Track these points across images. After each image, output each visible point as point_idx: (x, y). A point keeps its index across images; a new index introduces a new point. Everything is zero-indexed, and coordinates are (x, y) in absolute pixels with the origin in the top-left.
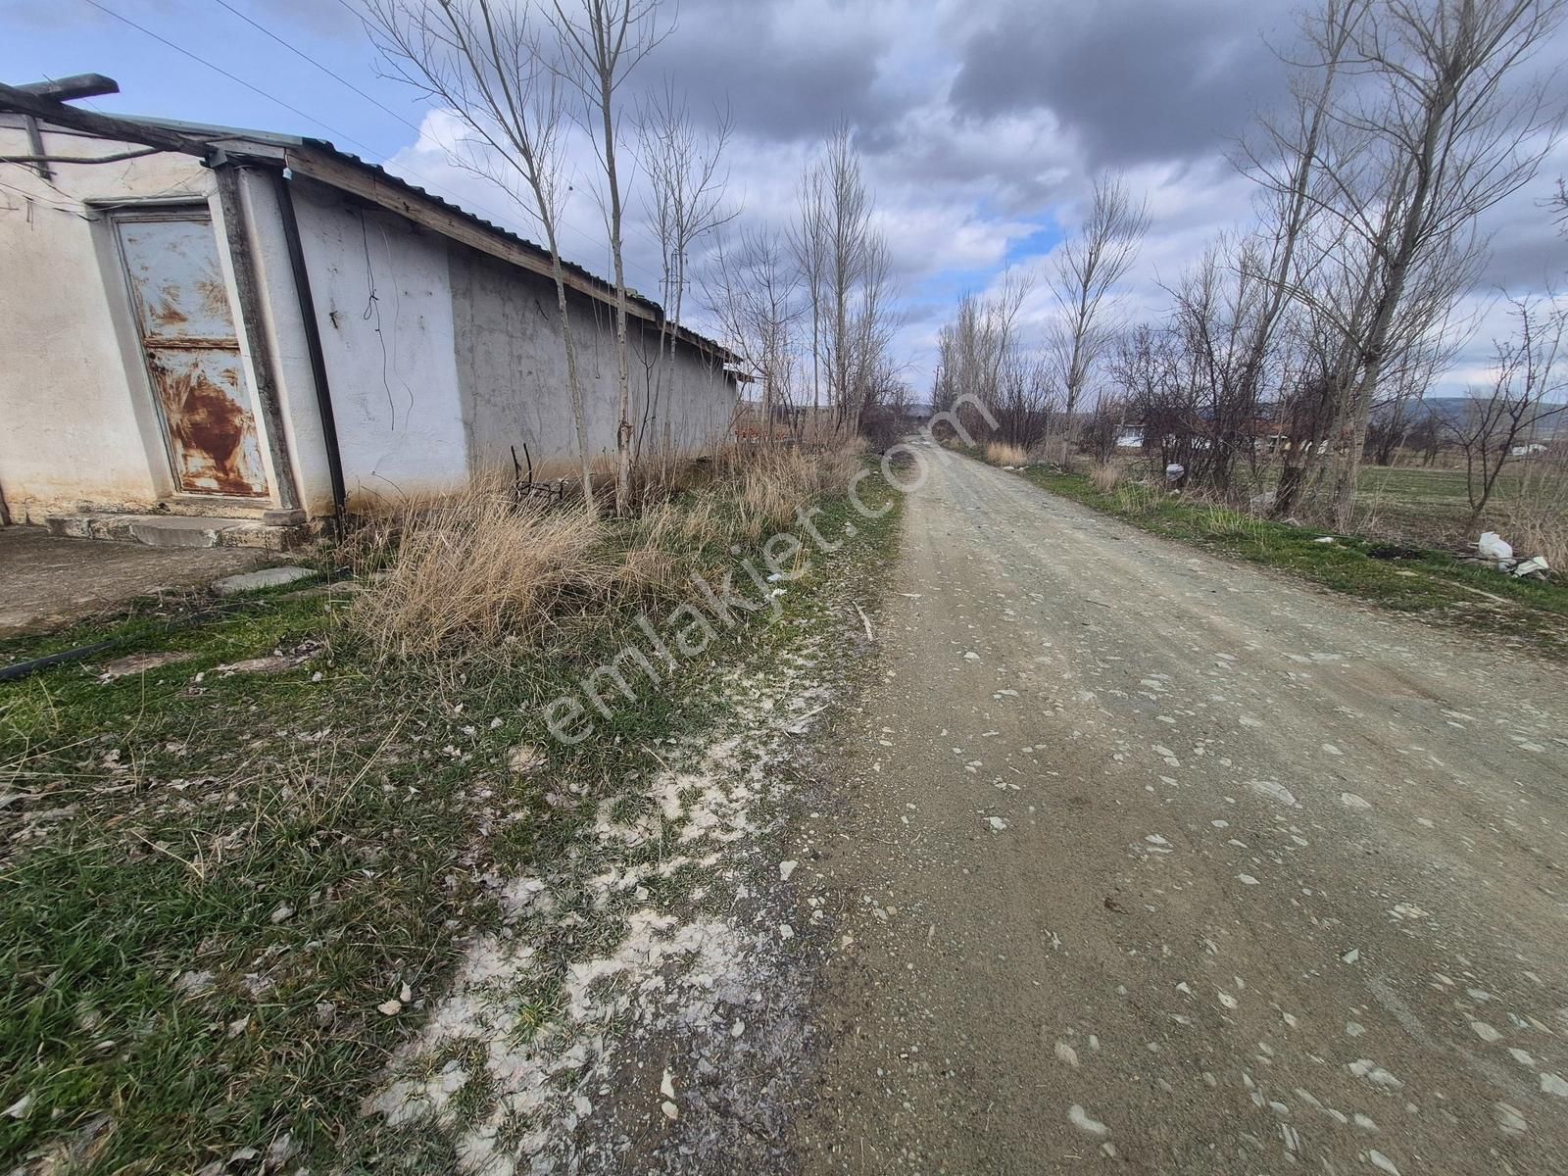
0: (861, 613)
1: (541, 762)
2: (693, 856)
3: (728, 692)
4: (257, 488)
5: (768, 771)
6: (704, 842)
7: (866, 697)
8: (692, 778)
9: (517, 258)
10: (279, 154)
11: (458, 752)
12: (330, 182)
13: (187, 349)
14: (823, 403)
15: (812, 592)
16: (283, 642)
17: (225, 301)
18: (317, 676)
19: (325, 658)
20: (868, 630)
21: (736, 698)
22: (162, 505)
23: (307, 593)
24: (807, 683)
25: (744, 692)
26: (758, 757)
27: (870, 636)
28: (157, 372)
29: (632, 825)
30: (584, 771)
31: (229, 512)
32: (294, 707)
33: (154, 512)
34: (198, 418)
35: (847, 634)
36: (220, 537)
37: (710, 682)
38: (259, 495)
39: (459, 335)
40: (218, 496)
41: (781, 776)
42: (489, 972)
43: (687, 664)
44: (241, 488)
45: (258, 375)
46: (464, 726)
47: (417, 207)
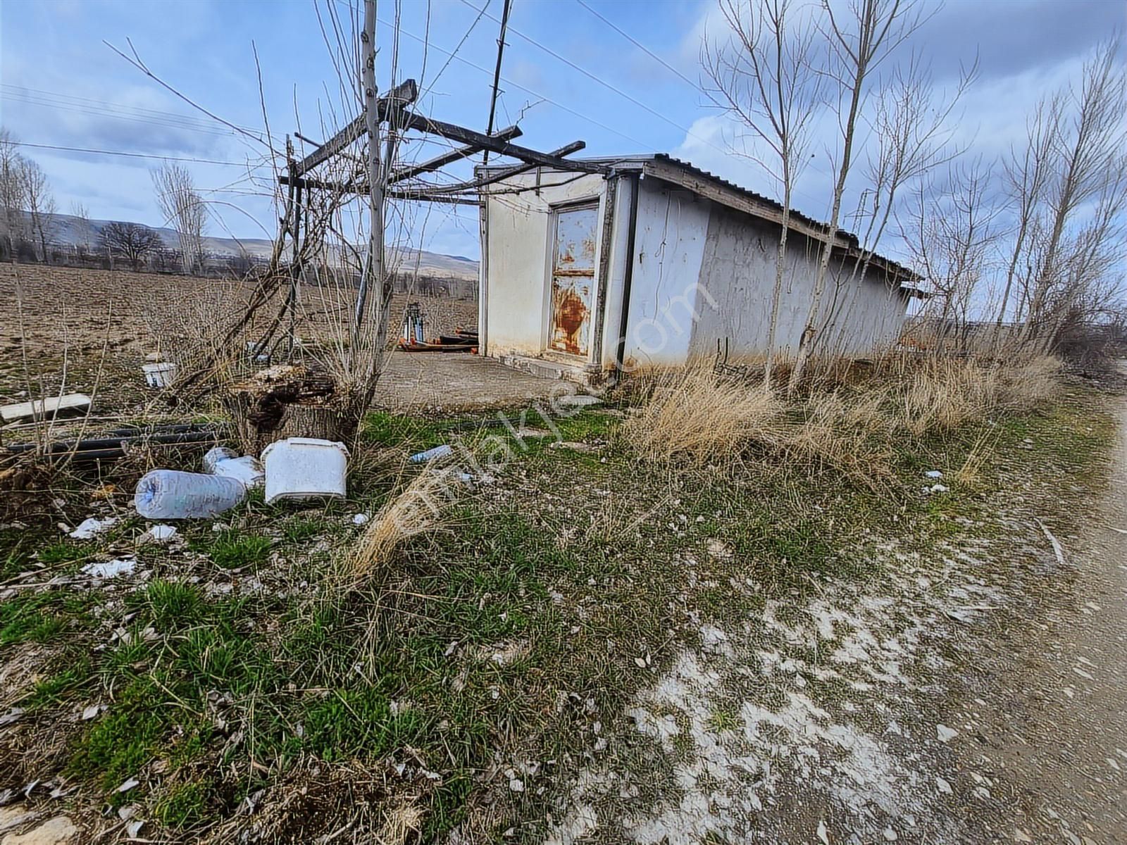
0: (1047, 532)
1: (729, 555)
2: (844, 675)
3: (880, 558)
4: (582, 351)
5: (924, 640)
6: (855, 668)
7: (1053, 616)
8: (845, 614)
9: (755, 210)
10: (641, 166)
11: (676, 529)
12: (661, 177)
13: (570, 276)
14: (1008, 319)
15: (980, 497)
16: (587, 436)
17: (593, 250)
18: (603, 460)
19: (607, 450)
20: (1058, 553)
21: (888, 565)
22: (541, 355)
23: (599, 412)
24: (971, 579)
25: (898, 563)
26: (912, 624)
27: (1060, 559)
28: (556, 287)
29: (792, 627)
30: (757, 573)
31: (568, 362)
32: (592, 473)
33: (537, 358)
34: (566, 312)
35: (1025, 548)
36: (562, 375)
37: (864, 545)
38: (582, 354)
39: (704, 264)
40: (564, 353)
41: (939, 650)
42: (692, 675)
43: (844, 524)
44: (575, 349)
45: (599, 289)
46: (680, 514)
47: (703, 185)
